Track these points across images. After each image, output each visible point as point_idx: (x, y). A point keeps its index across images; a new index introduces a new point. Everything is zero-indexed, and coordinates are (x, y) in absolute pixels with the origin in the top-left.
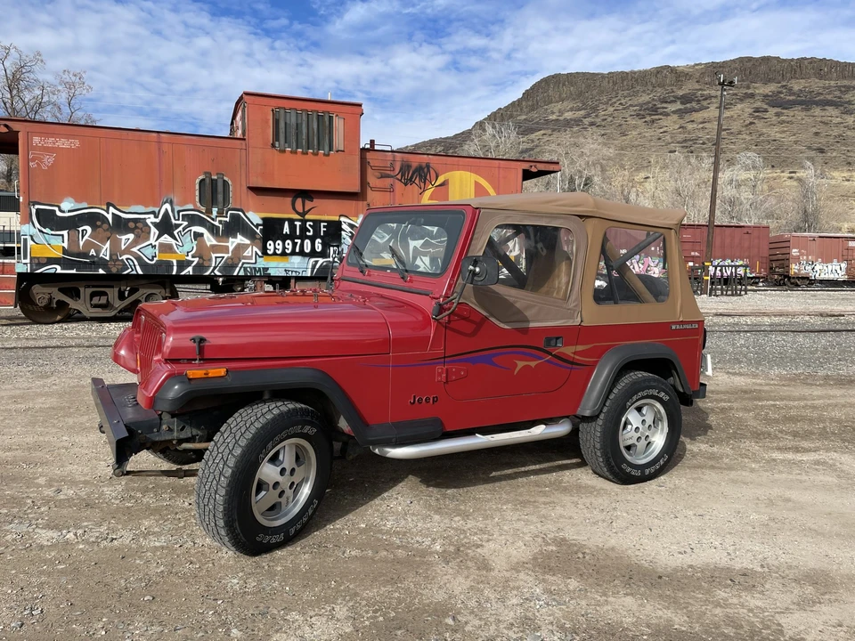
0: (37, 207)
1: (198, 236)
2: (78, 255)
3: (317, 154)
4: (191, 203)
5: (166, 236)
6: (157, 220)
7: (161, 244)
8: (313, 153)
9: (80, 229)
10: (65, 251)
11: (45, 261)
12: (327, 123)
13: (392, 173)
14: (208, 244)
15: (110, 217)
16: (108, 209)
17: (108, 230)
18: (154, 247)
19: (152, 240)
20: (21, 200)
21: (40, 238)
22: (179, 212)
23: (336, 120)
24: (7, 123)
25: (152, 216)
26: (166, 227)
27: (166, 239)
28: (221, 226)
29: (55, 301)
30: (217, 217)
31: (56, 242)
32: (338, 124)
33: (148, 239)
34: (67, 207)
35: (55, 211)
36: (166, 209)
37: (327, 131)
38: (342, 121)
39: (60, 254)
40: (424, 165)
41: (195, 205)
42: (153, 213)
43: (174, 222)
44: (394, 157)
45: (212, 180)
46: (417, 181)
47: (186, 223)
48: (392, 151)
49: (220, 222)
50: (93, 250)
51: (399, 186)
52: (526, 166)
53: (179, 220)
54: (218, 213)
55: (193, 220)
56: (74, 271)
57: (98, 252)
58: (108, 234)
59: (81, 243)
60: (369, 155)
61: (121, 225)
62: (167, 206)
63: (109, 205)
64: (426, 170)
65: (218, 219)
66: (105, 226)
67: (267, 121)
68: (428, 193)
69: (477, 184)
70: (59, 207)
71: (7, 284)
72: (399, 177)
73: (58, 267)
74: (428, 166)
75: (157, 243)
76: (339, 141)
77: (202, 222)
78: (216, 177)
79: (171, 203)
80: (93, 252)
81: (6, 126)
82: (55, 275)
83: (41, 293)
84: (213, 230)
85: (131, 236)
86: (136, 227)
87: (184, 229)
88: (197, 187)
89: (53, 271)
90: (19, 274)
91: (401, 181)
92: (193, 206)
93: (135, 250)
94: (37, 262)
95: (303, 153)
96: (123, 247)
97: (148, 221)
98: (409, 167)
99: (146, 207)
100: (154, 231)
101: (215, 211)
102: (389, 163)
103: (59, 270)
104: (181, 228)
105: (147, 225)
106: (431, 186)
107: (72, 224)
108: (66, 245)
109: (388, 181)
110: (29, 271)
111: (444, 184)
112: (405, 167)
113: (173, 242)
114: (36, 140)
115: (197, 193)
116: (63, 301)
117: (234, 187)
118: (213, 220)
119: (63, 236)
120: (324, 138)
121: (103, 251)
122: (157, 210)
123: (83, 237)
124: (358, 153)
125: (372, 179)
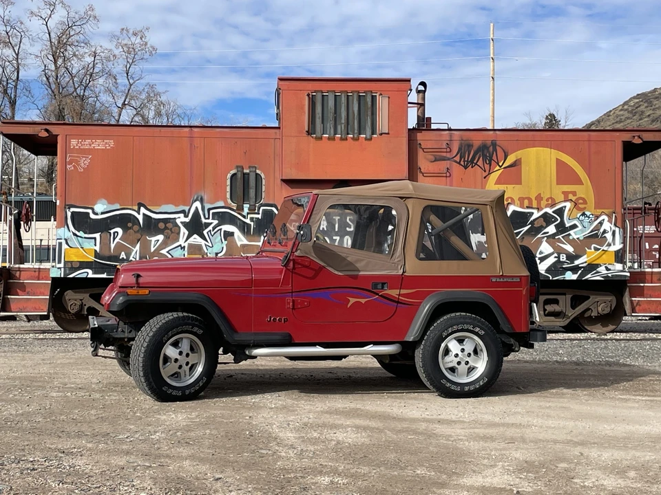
0: (73, 210)
1: (228, 235)
2: (110, 258)
3: (358, 139)
4: (222, 200)
5: (195, 236)
6: (187, 220)
7: (190, 245)
8: (353, 139)
9: (112, 231)
10: (97, 255)
11: (78, 265)
12: (370, 103)
13: (448, 155)
14: (239, 244)
15: (140, 218)
16: (139, 209)
17: (138, 231)
18: (183, 248)
19: (181, 242)
20: (58, 204)
21: (74, 242)
22: (209, 210)
23: (379, 99)
24: (48, 127)
25: (182, 215)
26: (196, 226)
27: (196, 239)
28: (252, 224)
29: (86, 307)
30: (248, 214)
31: (89, 245)
32: (383, 104)
33: (177, 240)
34: (100, 209)
35: (88, 213)
36: (197, 208)
37: (369, 113)
38: (386, 100)
39: (92, 258)
40: (489, 143)
41: (225, 200)
42: (183, 212)
43: (204, 220)
44: (451, 136)
45: (244, 174)
46: (480, 163)
47: (216, 222)
48: (450, 130)
49: (252, 219)
50: (123, 253)
51: (457, 170)
52: (627, 137)
53: (209, 218)
54: (249, 210)
55: (223, 218)
56: (104, 276)
57: (128, 255)
58: (139, 236)
59: (113, 246)
60: (420, 136)
61: (152, 226)
62: (198, 204)
63: (140, 205)
64: (491, 149)
65: (250, 216)
66: (136, 228)
67: (302, 108)
68: (494, 176)
69: (560, 163)
70: (93, 209)
71: (42, 290)
72: (457, 159)
73: (90, 271)
74: (494, 144)
75: (186, 245)
76: (383, 123)
77: (232, 220)
78: (248, 171)
79: (202, 201)
80: (123, 255)
81: (47, 130)
82: (87, 279)
83: (73, 299)
84: (244, 228)
85: (161, 237)
86: (166, 228)
87: (214, 228)
88: (228, 182)
89: (84, 276)
90: (54, 279)
91: (459, 163)
92: (224, 203)
93: (164, 252)
94: (71, 266)
95: (341, 139)
96: (153, 250)
97: (178, 221)
98: (470, 146)
99: (176, 206)
100: (184, 231)
101: (246, 207)
102: (445, 143)
103: (91, 275)
104: (210, 228)
105: (177, 225)
106: (498, 168)
107: (103, 226)
108: (97, 248)
109: (445, 164)
110: (62, 276)
111: (516, 164)
112: (465, 147)
113: (203, 242)
114: (74, 142)
115: (228, 189)
116: (94, 308)
117: (267, 182)
118: (244, 217)
119: (95, 238)
120: (366, 120)
121: (133, 254)
122: (186, 208)
123: (114, 239)
124: (406, 135)
125: (423, 162)
